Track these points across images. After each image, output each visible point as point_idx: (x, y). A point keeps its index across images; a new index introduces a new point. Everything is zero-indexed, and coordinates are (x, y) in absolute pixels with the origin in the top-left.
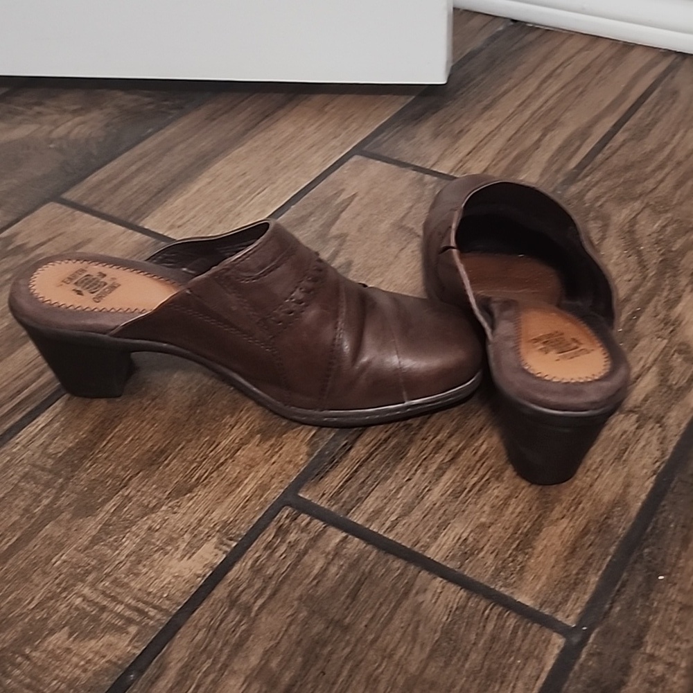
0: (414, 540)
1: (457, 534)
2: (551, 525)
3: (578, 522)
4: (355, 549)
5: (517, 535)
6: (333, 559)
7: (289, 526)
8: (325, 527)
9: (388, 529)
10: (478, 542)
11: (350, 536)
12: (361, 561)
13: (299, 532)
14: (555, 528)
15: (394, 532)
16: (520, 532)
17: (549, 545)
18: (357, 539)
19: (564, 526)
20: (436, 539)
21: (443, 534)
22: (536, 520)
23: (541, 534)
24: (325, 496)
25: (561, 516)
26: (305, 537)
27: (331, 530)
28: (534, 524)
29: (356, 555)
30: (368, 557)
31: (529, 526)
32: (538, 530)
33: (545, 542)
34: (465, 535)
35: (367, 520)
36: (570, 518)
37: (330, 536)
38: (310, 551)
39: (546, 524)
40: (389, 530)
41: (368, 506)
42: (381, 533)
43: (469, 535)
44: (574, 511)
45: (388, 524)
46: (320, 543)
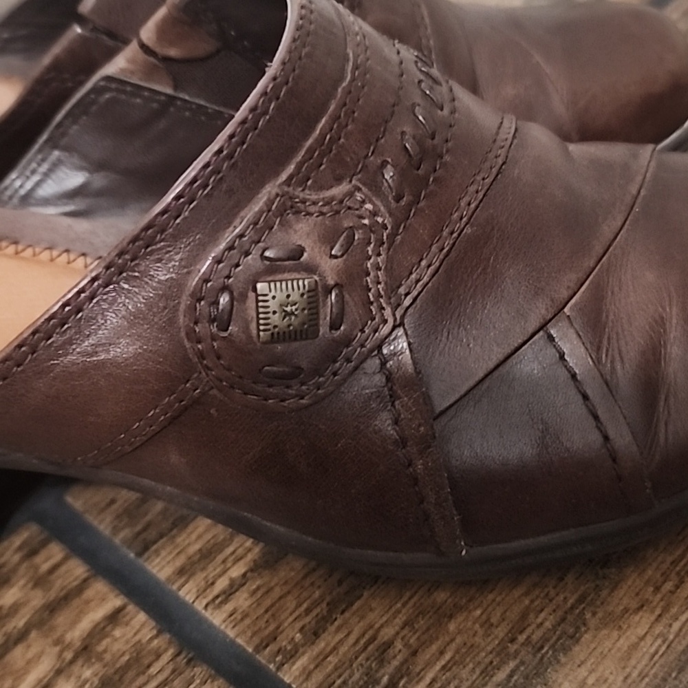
0: (267, 632)
1: (371, 627)
2: (606, 625)
3: (676, 626)
4: (127, 642)
5: (513, 648)
6: (72, 662)
7: (14, 570)
8: (85, 580)
9: (217, 597)
10: (415, 653)
11: (131, 608)
12: (131, 674)
13: (30, 585)
14: (615, 634)
15: (229, 607)
16: (522, 638)
17: (590, 681)
18: (142, 616)
19: (641, 631)
20: (316, 635)
21: (336, 623)
22: (572, 608)
23: (577, 649)
24: (115, 506)
25: (634, 605)
26: (38, 599)
27: (99, 587)
28: (563, 620)
29: (126, 658)
30: (149, 666)
31: (548, 624)
32: (572, 637)
33: (583, 672)
34: (387, 633)
35: (181, 572)
36: (658, 612)
37: (88, 602)
38: (33, 634)
39: (593, 623)
40: (220, 599)
41: (194, 536)
42: (199, 606)
43: (398, 633)
44: (672, 592)
45: (222, 584)
46: (61, 619)
